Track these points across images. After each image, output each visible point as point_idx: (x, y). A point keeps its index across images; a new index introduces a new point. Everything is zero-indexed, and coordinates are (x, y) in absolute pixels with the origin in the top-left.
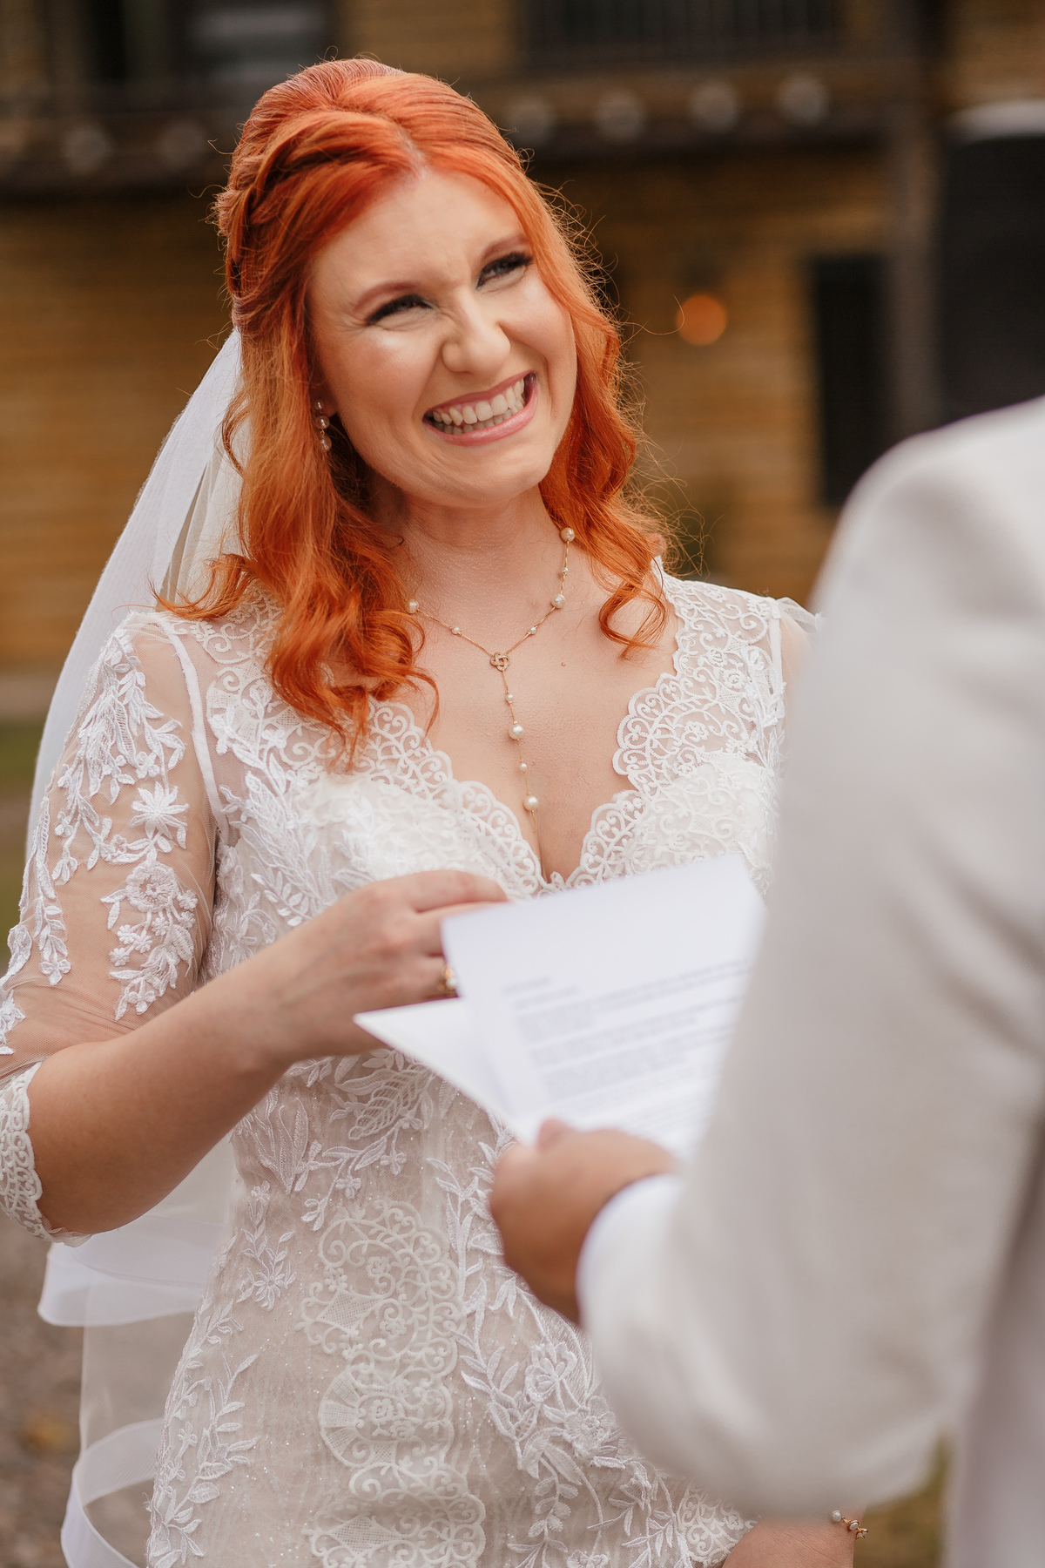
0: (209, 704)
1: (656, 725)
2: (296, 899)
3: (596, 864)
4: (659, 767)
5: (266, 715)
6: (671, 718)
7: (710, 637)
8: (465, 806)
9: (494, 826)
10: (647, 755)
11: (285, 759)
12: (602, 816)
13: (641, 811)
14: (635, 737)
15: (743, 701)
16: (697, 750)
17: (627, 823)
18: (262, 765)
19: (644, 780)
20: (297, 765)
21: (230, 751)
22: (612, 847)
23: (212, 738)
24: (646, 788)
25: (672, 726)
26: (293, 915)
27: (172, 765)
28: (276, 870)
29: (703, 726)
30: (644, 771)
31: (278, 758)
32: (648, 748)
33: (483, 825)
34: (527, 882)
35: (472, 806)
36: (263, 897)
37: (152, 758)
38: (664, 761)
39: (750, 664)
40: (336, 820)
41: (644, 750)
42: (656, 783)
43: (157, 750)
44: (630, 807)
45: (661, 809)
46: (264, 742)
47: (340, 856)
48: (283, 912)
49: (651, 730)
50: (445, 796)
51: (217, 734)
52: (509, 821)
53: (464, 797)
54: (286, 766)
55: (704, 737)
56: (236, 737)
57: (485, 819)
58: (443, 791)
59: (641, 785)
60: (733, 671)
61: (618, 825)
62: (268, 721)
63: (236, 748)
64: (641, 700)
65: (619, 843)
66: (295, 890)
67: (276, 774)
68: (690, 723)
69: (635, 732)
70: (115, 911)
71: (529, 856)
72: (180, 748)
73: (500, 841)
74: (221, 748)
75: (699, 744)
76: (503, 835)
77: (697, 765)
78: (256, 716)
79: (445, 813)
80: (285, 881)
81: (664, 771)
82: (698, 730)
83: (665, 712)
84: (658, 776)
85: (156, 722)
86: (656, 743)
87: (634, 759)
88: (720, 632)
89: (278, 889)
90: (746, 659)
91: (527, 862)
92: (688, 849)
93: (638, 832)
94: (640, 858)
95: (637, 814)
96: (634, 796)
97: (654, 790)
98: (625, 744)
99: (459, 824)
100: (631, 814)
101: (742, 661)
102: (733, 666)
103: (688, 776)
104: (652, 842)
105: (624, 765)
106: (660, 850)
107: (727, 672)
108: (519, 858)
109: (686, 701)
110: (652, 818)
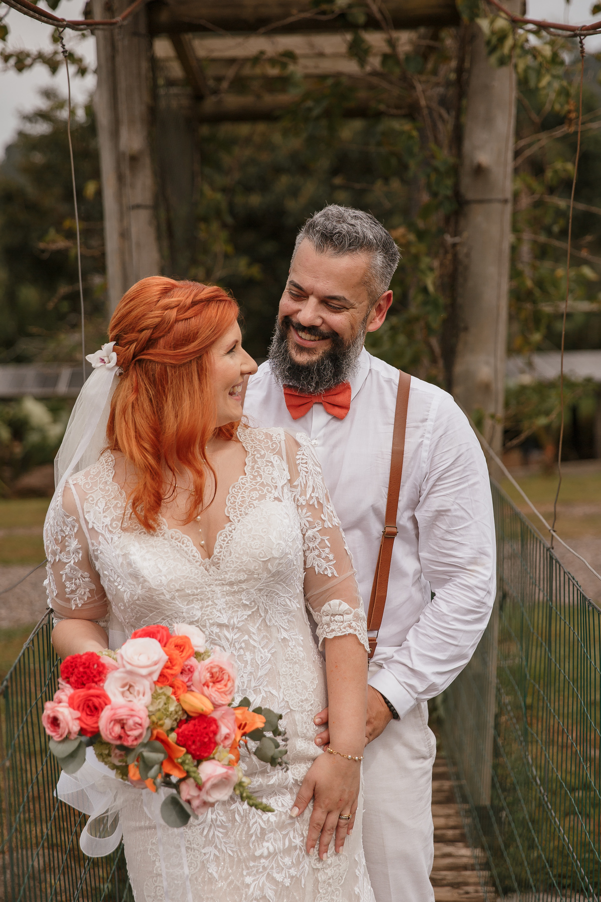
0: (85, 510)
1: (240, 496)
2: (119, 579)
3: (220, 552)
4: (241, 511)
5: (104, 512)
6: (245, 492)
7: (259, 456)
8: (172, 538)
9: (183, 543)
10: (237, 508)
11: (110, 529)
12: (221, 535)
13: (234, 530)
14: (232, 502)
15: (272, 478)
16: (254, 502)
17: (230, 535)
18: (103, 532)
19: (235, 518)
20: (114, 531)
21: (93, 528)
22: (225, 545)
23: (87, 523)
24: (236, 521)
25: (245, 495)
26: (119, 585)
27: (75, 531)
28: (111, 570)
29: (257, 492)
30: (235, 514)
31: (108, 529)
32: (237, 505)
33: (179, 544)
34: (197, 562)
35: (174, 538)
36: (109, 579)
37: (68, 529)
38: (243, 509)
39: (274, 462)
40: (127, 552)
41: (235, 506)
42: (240, 517)
43: (70, 525)
44: (231, 529)
45: (242, 527)
46: (103, 523)
47: (130, 564)
48: (116, 584)
49: (238, 498)
50: (165, 535)
51: (89, 521)
52: (188, 540)
53: (171, 535)
54: (110, 532)
55: (257, 497)
56: (95, 521)
57: (179, 542)
58: (164, 533)
59: (234, 520)
60: (268, 467)
61: (226, 537)
62: (104, 514)
63: (95, 525)
64: (234, 487)
65: (228, 543)
66: (118, 576)
67: (108, 536)
68: (252, 493)
69: (232, 500)
70: (64, 576)
71: (196, 552)
72: (77, 525)
73: (186, 549)
74: (90, 526)
75: (255, 500)
76: (187, 546)
77: (254, 508)
78: (100, 513)
79: (166, 542)
80: (115, 574)
81: (243, 513)
82: (255, 494)
83: (243, 490)
84: (241, 515)
85: (68, 517)
86: (240, 502)
87: (232, 510)
88: (262, 453)
89: (113, 576)
90: (273, 461)
91: (196, 554)
92: (252, 541)
93: (234, 537)
94: (236, 547)
95: (233, 531)
96: (232, 524)
97: (239, 521)
98: (228, 504)
99: (171, 545)
100: (231, 532)
101: (271, 462)
102: (268, 465)
103: (251, 513)
104: (239, 540)
105: (229, 512)
106: (242, 542)
107: (266, 468)
108: (193, 554)
109: (250, 484)
110: (239, 531)
